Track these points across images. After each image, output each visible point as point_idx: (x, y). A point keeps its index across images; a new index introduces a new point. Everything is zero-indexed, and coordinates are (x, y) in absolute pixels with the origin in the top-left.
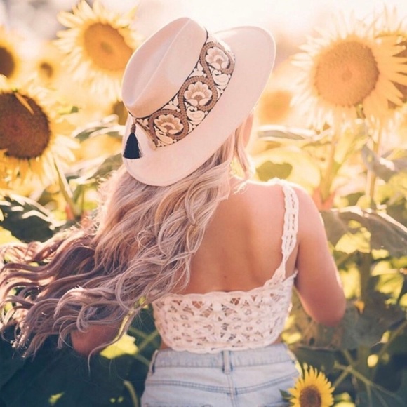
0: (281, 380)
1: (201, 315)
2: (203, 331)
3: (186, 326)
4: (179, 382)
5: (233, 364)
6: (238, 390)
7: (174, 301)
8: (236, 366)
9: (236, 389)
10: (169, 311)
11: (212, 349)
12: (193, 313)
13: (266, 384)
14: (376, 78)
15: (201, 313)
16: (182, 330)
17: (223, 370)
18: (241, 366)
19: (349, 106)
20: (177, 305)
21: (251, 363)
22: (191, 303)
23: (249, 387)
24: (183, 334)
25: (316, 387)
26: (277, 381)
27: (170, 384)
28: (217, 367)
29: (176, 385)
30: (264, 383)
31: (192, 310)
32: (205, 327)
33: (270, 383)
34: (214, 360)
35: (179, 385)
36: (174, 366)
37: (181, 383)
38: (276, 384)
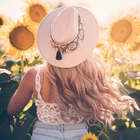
0: (80, 135)
1: (56, 111)
2: (56, 117)
3: (50, 114)
4: (44, 134)
5: (64, 129)
6: (65, 139)
7: (47, 106)
8: (65, 130)
9: (64, 138)
10: (44, 109)
11: (58, 123)
12: (53, 110)
13: (75, 137)
14: (131, 33)
15: (56, 110)
16: (48, 115)
17: (61, 131)
18: (67, 130)
19: (121, 42)
20: (48, 107)
21: (71, 129)
22: (54, 107)
23: (69, 138)
24: (49, 117)
25: (92, 139)
26: (79, 136)
27: (41, 135)
28: (58, 130)
29: (43, 135)
30: (74, 137)
31: (54, 109)
32: (57, 115)
33: (76, 137)
34: (58, 127)
35: (44, 135)
36: (42, 128)
37: (45, 135)
38: (79, 137)
